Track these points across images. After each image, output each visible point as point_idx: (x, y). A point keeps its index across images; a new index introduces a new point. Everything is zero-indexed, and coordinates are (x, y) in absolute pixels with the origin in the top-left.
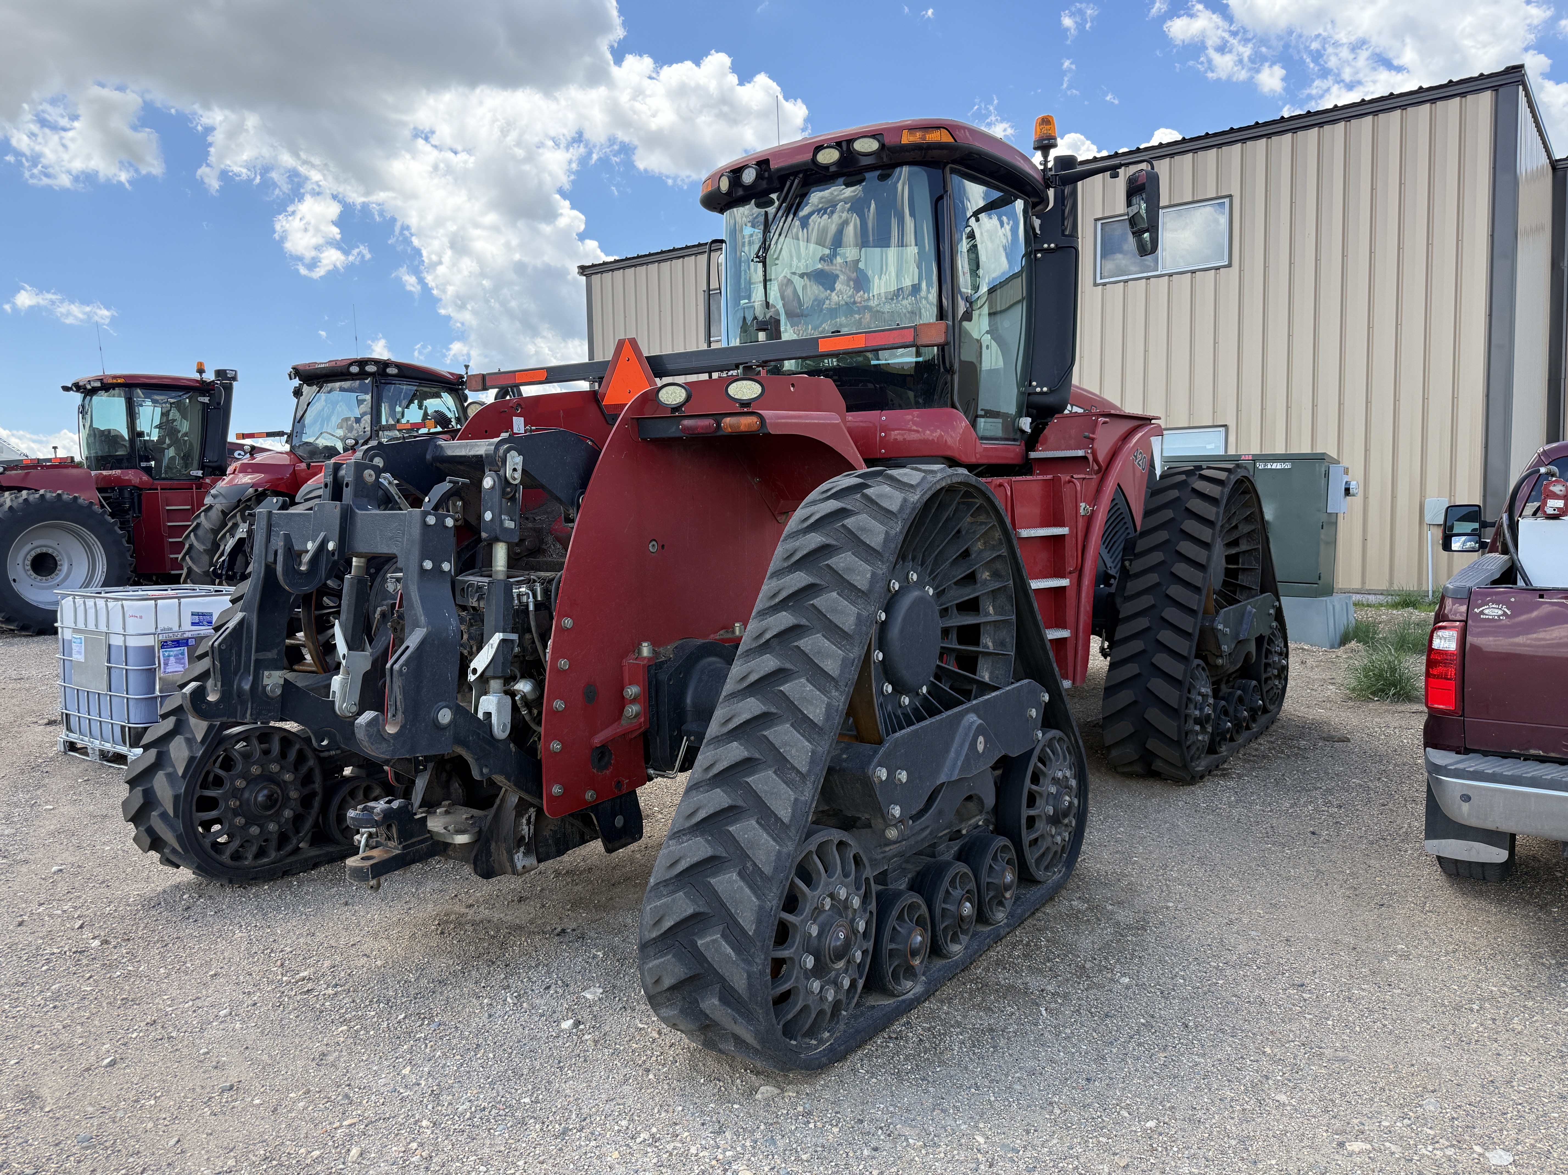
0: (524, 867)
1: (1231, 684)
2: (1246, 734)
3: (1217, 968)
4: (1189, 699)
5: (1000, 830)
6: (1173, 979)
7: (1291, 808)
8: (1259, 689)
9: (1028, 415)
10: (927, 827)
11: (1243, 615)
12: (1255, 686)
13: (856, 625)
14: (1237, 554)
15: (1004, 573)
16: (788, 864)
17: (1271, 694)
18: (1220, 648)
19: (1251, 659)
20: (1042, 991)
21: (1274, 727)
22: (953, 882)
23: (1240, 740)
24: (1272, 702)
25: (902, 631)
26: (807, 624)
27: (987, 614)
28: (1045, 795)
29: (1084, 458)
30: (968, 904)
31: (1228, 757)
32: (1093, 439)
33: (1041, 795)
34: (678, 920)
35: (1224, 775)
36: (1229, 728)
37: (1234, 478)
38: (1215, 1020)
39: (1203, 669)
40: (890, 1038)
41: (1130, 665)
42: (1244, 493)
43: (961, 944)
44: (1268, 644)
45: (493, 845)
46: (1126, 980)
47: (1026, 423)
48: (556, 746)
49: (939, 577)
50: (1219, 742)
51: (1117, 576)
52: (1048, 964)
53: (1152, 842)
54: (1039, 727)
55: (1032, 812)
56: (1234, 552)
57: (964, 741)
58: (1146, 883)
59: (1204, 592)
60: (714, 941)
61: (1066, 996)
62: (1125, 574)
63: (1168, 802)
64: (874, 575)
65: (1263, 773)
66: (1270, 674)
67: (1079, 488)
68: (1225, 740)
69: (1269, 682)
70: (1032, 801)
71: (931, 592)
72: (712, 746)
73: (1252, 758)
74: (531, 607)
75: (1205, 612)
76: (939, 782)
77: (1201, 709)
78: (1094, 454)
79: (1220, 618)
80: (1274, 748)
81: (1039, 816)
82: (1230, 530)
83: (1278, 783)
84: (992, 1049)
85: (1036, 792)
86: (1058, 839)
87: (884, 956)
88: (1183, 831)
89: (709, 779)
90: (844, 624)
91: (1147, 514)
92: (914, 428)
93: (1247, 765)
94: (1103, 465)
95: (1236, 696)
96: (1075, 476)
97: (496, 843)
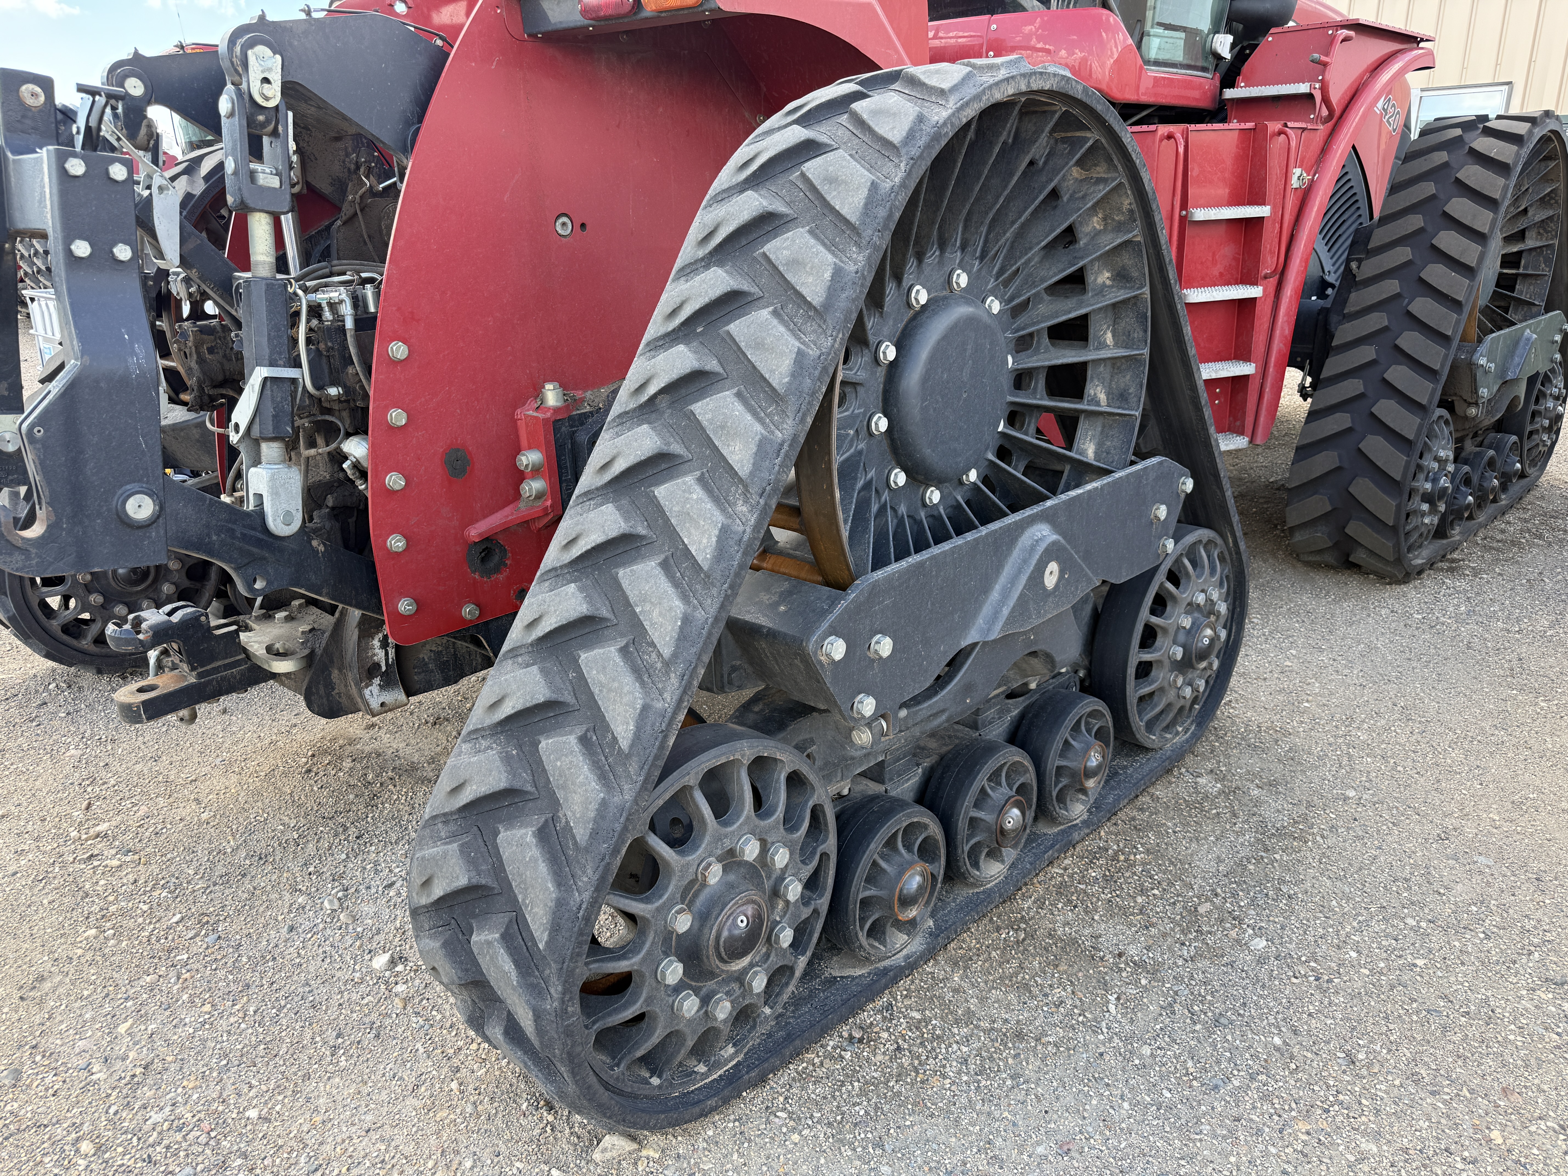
0: (383, 704)
1: (1479, 439)
2: (1491, 509)
3: (1415, 930)
4: (1419, 467)
5: (1089, 687)
6: (1339, 948)
7: (1550, 628)
8: (1517, 448)
9: (1230, 31)
10: (943, 711)
11: (1516, 343)
12: (1515, 443)
13: (793, 375)
14: (1520, 253)
15: (1135, 274)
16: (618, 827)
17: (1535, 453)
18: (1476, 392)
19: (1517, 406)
20: (1120, 955)
21: (1529, 498)
22: (994, 777)
23: (1481, 518)
24: (1533, 463)
25: (926, 379)
26: (718, 369)
27: (1102, 345)
28: (1172, 632)
29: (1310, 97)
30: (1016, 812)
31: (1460, 543)
32: (1325, 65)
33: (1165, 630)
34: (449, 890)
35: (1451, 570)
36: (1469, 505)
37: (1538, 133)
38: (1406, 1052)
39: (1447, 423)
40: (851, 1038)
41: (1338, 415)
42: (1547, 158)
43: (1003, 862)
44: (1543, 385)
45: (335, 674)
46: (1260, 944)
47: (1223, 44)
48: (396, 543)
49: (1018, 282)
50: (1452, 522)
51: (1337, 284)
52: (1139, 899)
53: (1335, 676)
54: (1171, 532)
55: (1147, 657)
56: (1515, 250)
57: (1020, 571)
58: (1316, 750)
59: (1467, 310)
60: (489, 943)
61: (1154, 972)
62: (1349, 279)
63: (1367, 608)
64: (838, 272)
65: (1511, 570)
66: (1538, 426)
67: (1293, 144)
68: (1461, 519)
69: (1535, 437)
70: (1150, 636)
71: (996, 306)
72: (547, 584)
73: (1495, 545)
74: (349, 324)
75: (1463, 339)
76: (964, 644)
77: (1435, 481)
78: (1324, 90)
79: (1483, 348)
80: (1529, 531)
81: (1159, 662)
82: (1513, 217)
83: (1531, 587)
84: (1009, 1082)
85: (1158, 626)
86: (1188, 692)
87: (851, 913)
88: (1384, 657)
89: (532, 645)
90: (772, 371)
91: (1394, 189)
92: (1040, 45)
93: (1487, 556)
94: (1337, 113)
95: (1486, 459)
96: (1289, 124)
97: (340, 670)
